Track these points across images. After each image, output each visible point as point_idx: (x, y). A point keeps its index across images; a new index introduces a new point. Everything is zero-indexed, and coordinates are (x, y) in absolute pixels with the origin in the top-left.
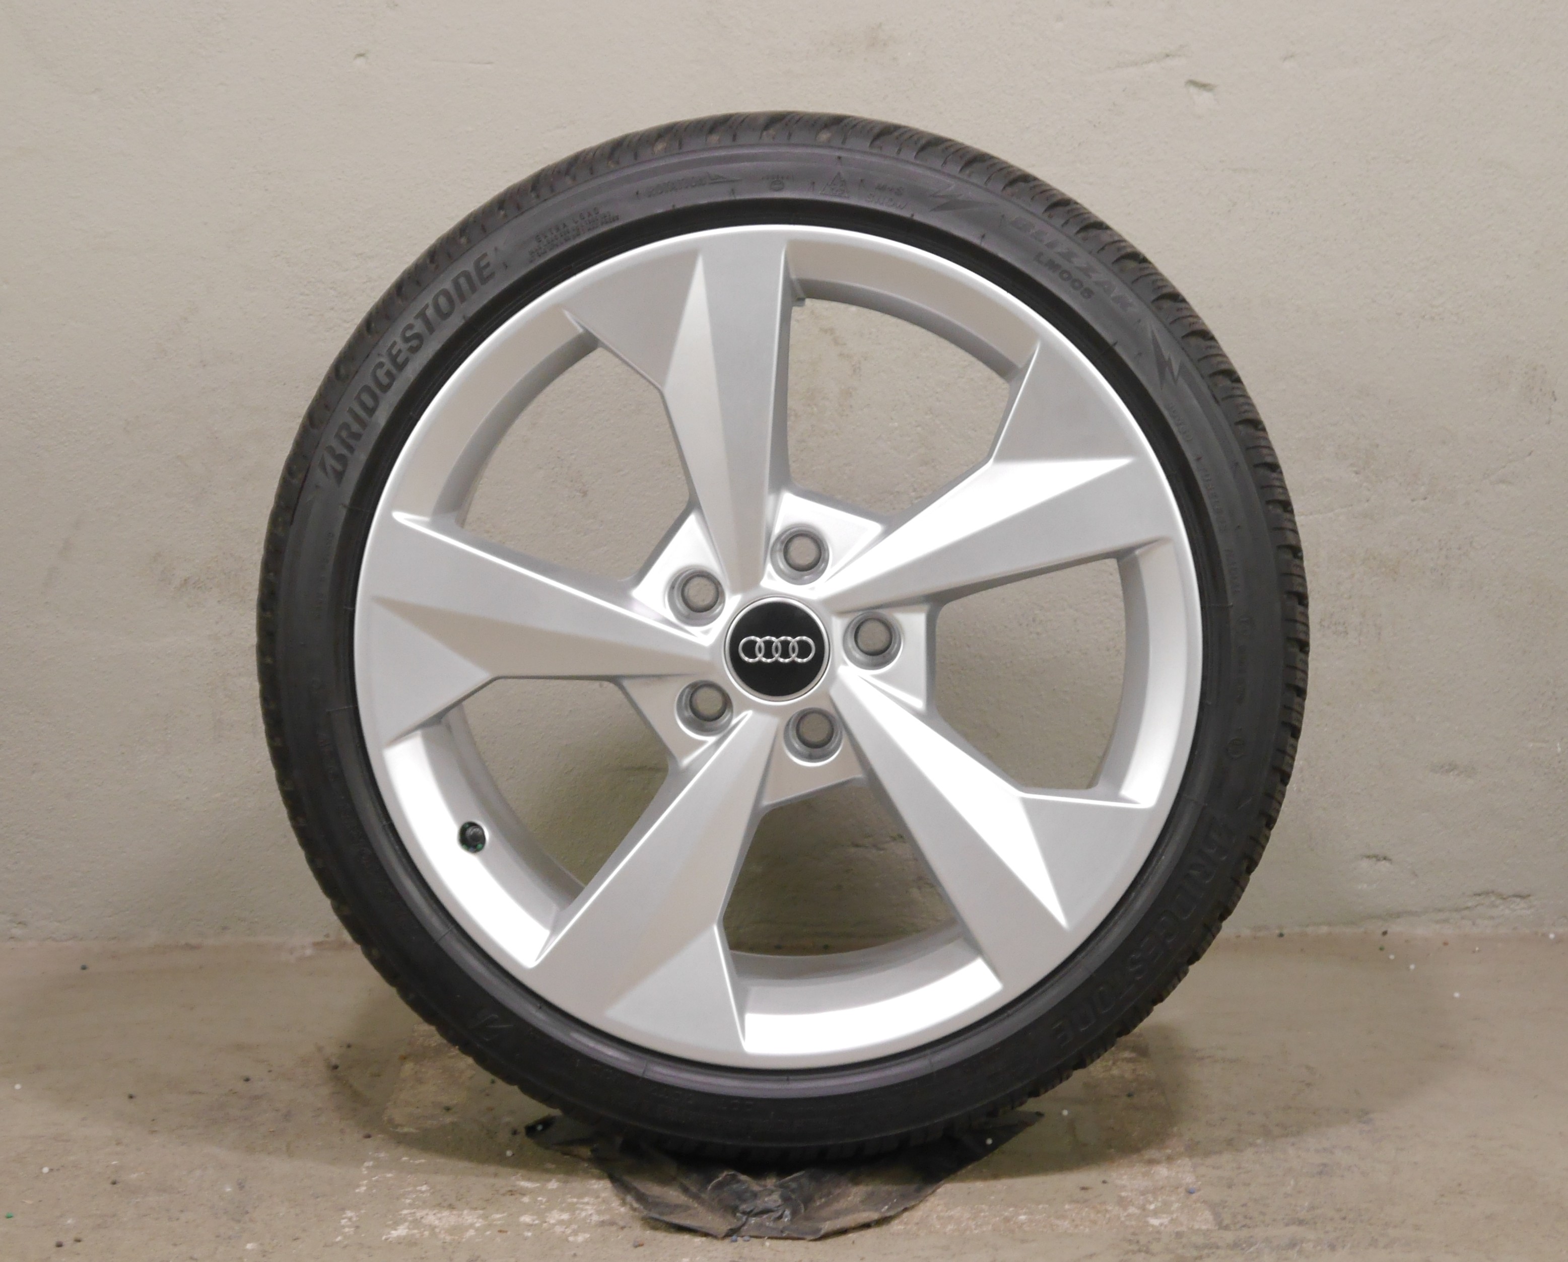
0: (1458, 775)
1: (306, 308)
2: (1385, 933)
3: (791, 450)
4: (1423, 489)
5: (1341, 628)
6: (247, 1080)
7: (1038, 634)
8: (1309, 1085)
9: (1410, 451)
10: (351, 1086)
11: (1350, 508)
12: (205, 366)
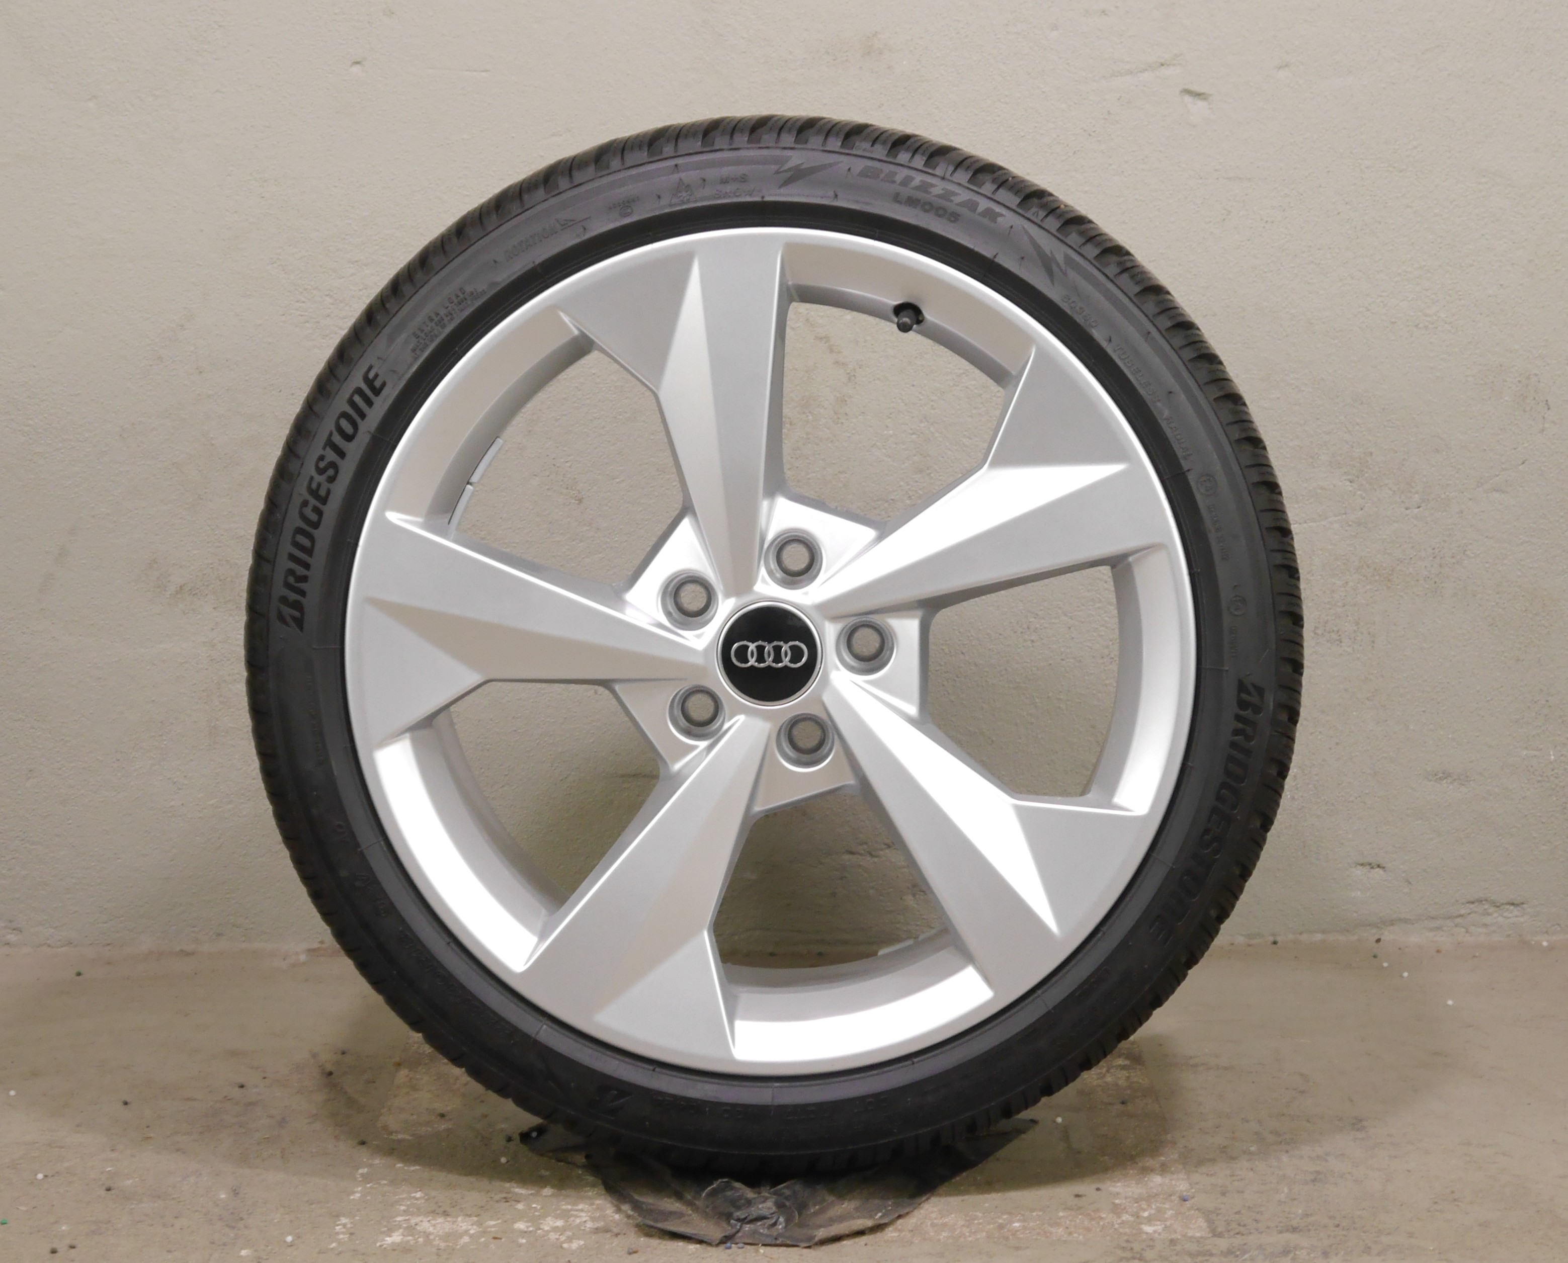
0: (1451, 783)
1: (302, 316)
2: (1378, 941)
3: (786, 458)
4: (1417, 497)
5: (1334, 636)
6: (242, 1087)
7: (1033, 641)
8: (1302, 1092)
9: (1404, 459)
10: (346, 1093)
11: (1344, 516)
12: (201, 372)
